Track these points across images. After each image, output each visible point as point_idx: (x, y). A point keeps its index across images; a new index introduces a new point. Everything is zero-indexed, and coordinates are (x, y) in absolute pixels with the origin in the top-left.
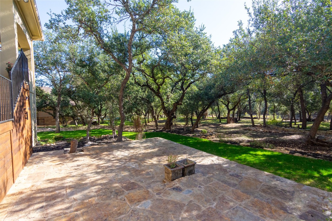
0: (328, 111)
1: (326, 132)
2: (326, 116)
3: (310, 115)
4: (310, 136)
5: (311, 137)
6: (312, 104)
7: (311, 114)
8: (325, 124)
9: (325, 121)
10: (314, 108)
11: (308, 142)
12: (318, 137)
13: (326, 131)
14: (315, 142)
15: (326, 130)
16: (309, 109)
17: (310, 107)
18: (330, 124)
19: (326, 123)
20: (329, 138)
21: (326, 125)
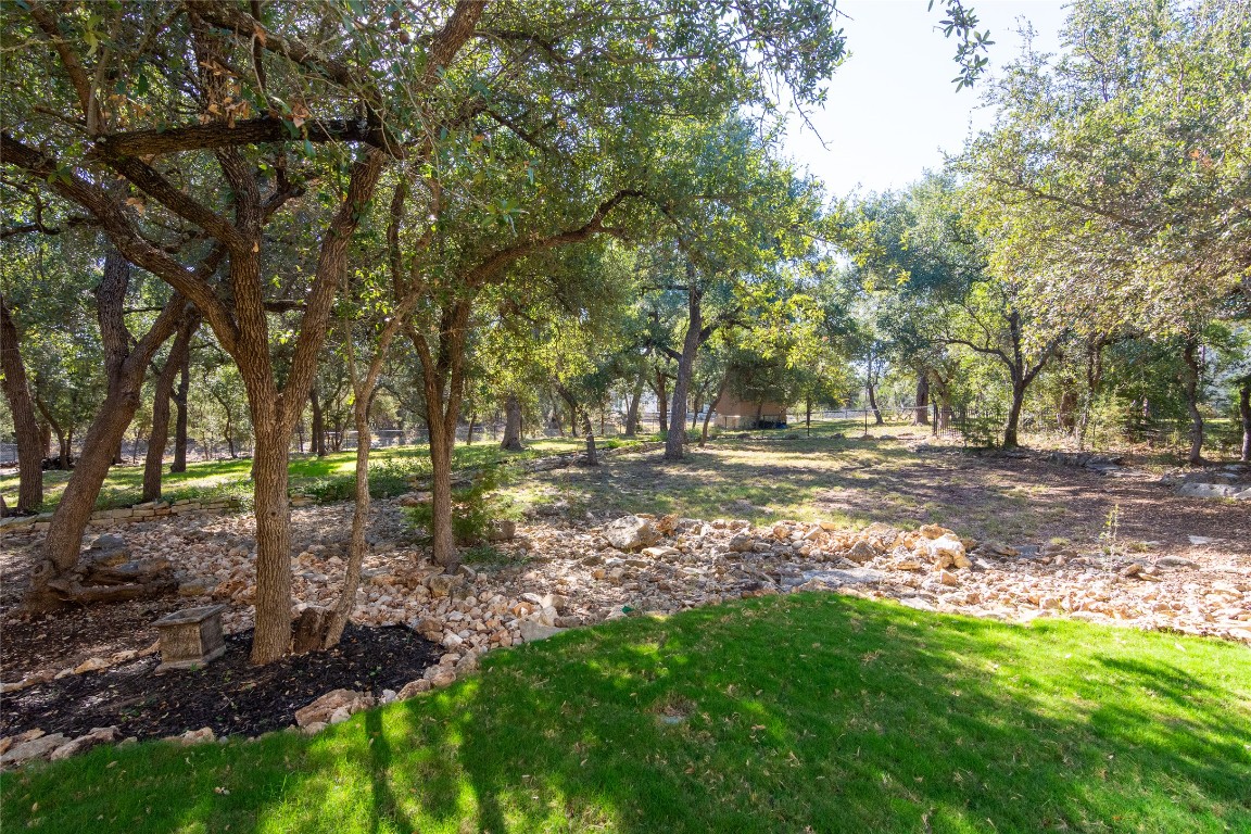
0: (133, 424)
1: (128, 512)
2: (127, 444)
3: (69, 441)
4: (47, 564)
5: (54, 564)
6: (74, 395)
7: (70, 436)
8: (125, 476)
9: (125, 462)
10: (82, 412)
11: (36, 598)
12: (97, 548)
13: (130, 507)
14: (79, 591)
15: (127, 503)
16: (64, 417)
17: (65, 406)
18: (142, 472)
19: (127, 470)
20: (143, 541)
21: (130, 478)
